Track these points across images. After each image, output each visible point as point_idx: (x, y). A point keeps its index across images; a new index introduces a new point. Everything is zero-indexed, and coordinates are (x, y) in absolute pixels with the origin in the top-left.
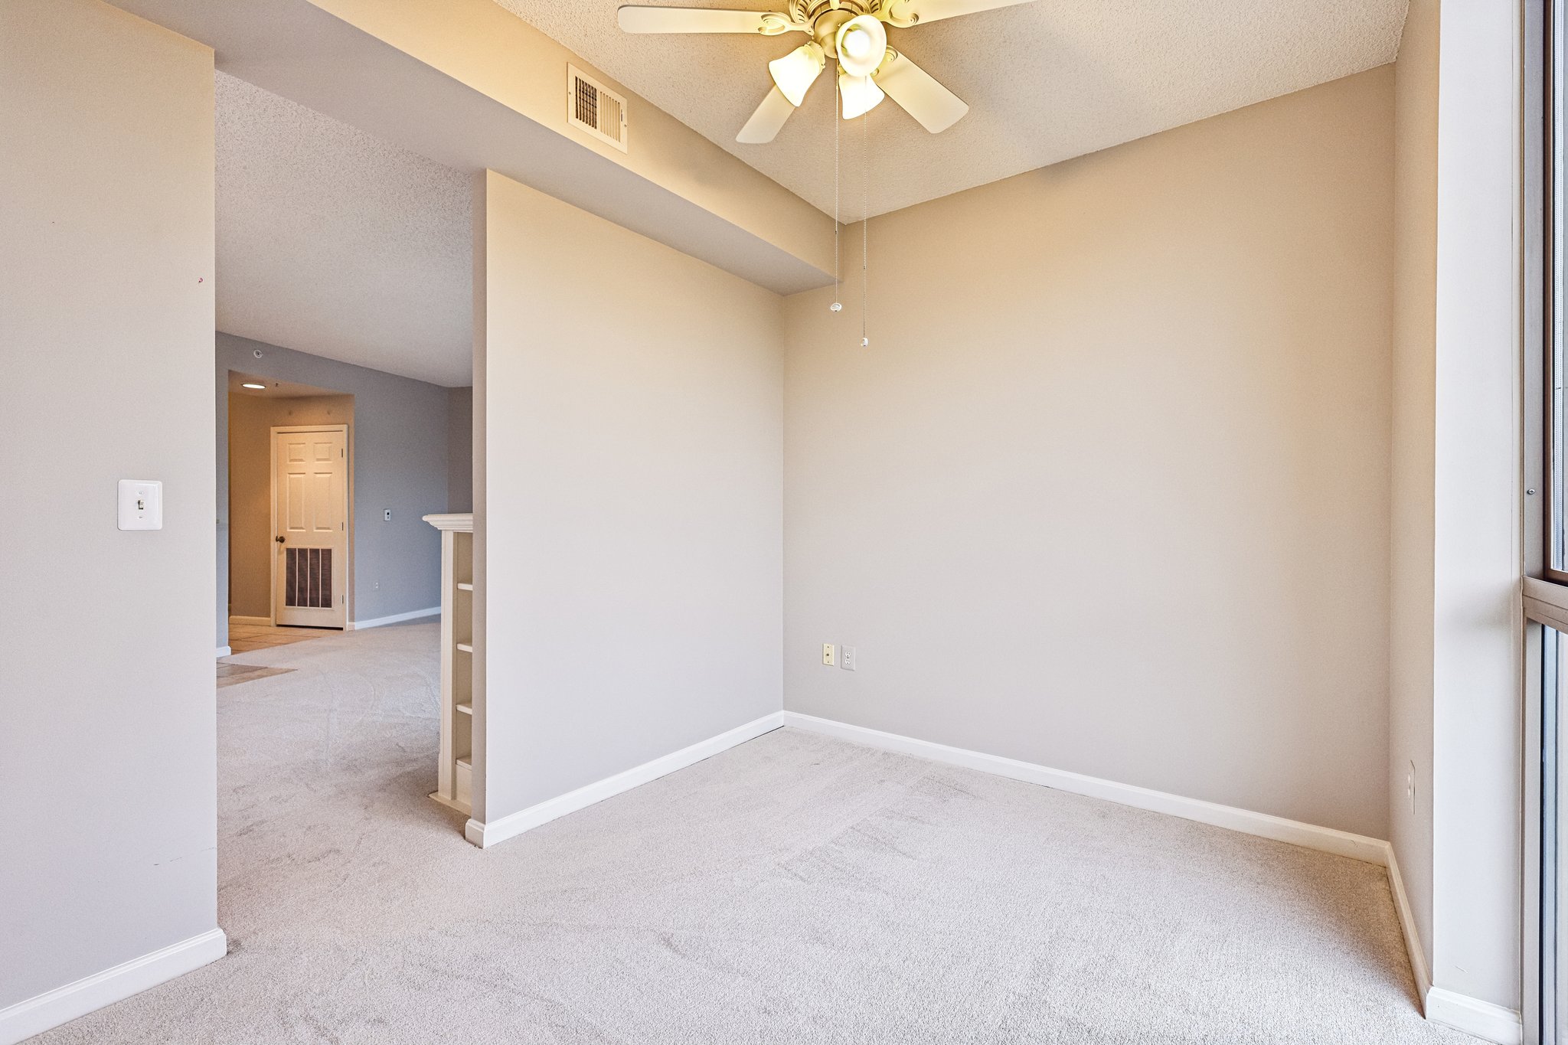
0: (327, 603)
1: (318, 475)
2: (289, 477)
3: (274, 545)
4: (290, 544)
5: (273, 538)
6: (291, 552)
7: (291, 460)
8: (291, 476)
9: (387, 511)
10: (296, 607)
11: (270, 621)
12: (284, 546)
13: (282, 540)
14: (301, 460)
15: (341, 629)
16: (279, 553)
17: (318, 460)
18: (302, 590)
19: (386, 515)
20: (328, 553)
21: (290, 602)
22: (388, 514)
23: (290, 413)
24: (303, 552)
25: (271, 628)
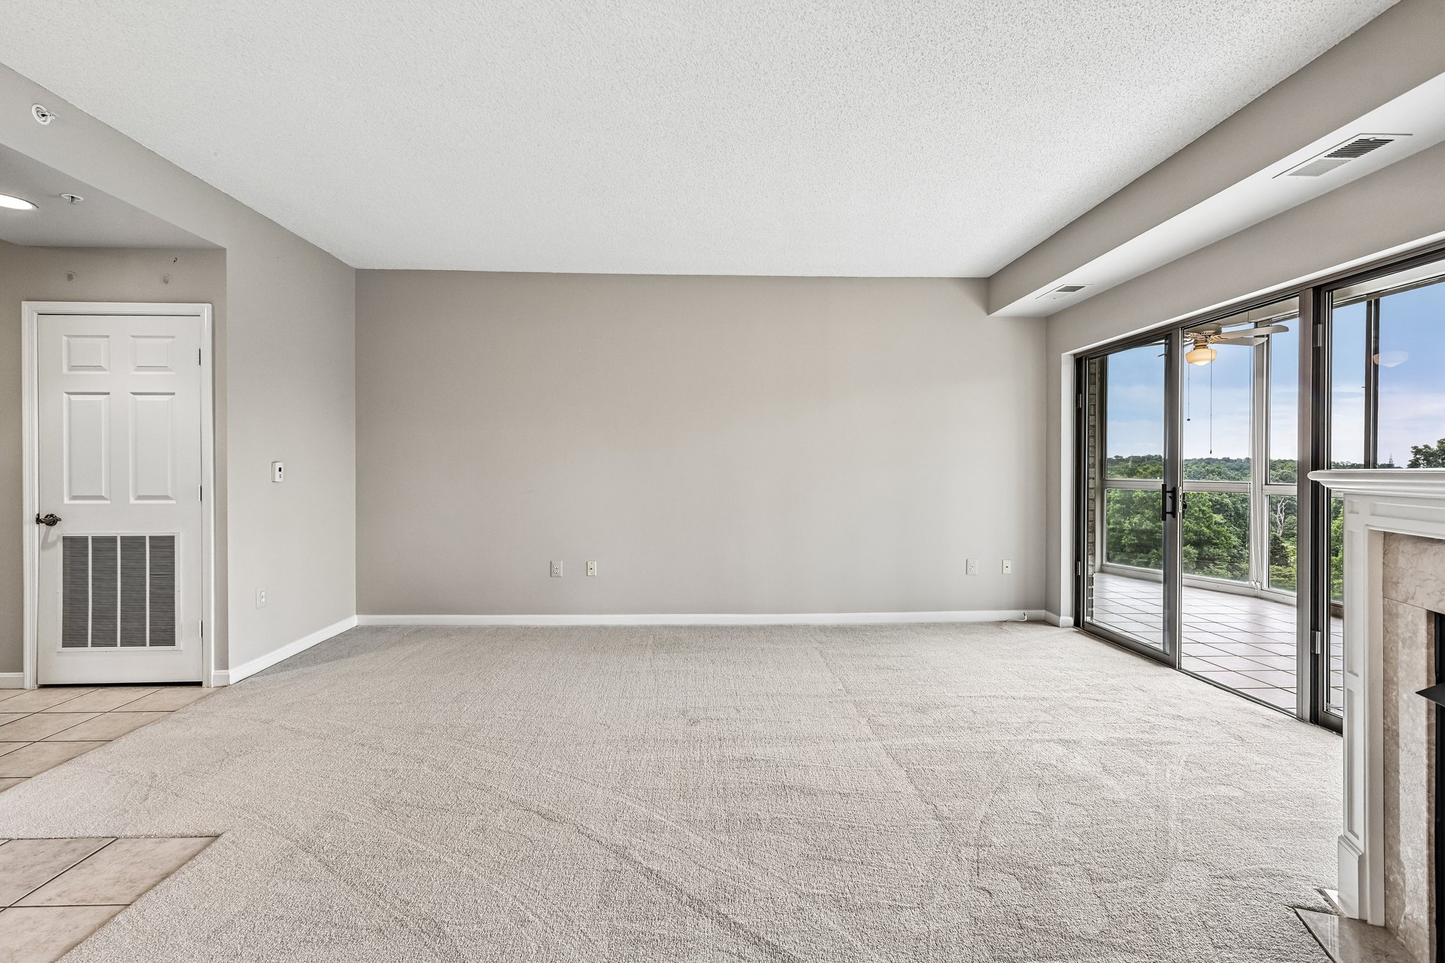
0: (165, 636)
1: (137, 397)
2: (70, 399)
3: (32, 533)
4: (69, 528)
5: (29, 514)
6: (74, 546)
7: (73, 368)
8: (73, 397)
9: (278, 465)
10: (89, 648)
11: (23, 679)
12: (57, 532)
13: (51, 521)
14: (99, 368)
15: (199, 684)
16: (44, 545)
17: (140, 368)
18: (104, 615)
19: (277, 473)
20: (165, 546)
21: (73, 637)
22: (280, 470)
23: (70, 277)
24: (104, 544)
25: (27, 696)
